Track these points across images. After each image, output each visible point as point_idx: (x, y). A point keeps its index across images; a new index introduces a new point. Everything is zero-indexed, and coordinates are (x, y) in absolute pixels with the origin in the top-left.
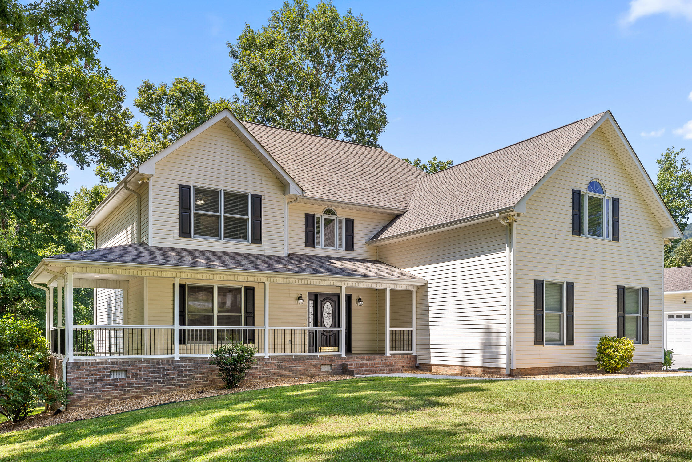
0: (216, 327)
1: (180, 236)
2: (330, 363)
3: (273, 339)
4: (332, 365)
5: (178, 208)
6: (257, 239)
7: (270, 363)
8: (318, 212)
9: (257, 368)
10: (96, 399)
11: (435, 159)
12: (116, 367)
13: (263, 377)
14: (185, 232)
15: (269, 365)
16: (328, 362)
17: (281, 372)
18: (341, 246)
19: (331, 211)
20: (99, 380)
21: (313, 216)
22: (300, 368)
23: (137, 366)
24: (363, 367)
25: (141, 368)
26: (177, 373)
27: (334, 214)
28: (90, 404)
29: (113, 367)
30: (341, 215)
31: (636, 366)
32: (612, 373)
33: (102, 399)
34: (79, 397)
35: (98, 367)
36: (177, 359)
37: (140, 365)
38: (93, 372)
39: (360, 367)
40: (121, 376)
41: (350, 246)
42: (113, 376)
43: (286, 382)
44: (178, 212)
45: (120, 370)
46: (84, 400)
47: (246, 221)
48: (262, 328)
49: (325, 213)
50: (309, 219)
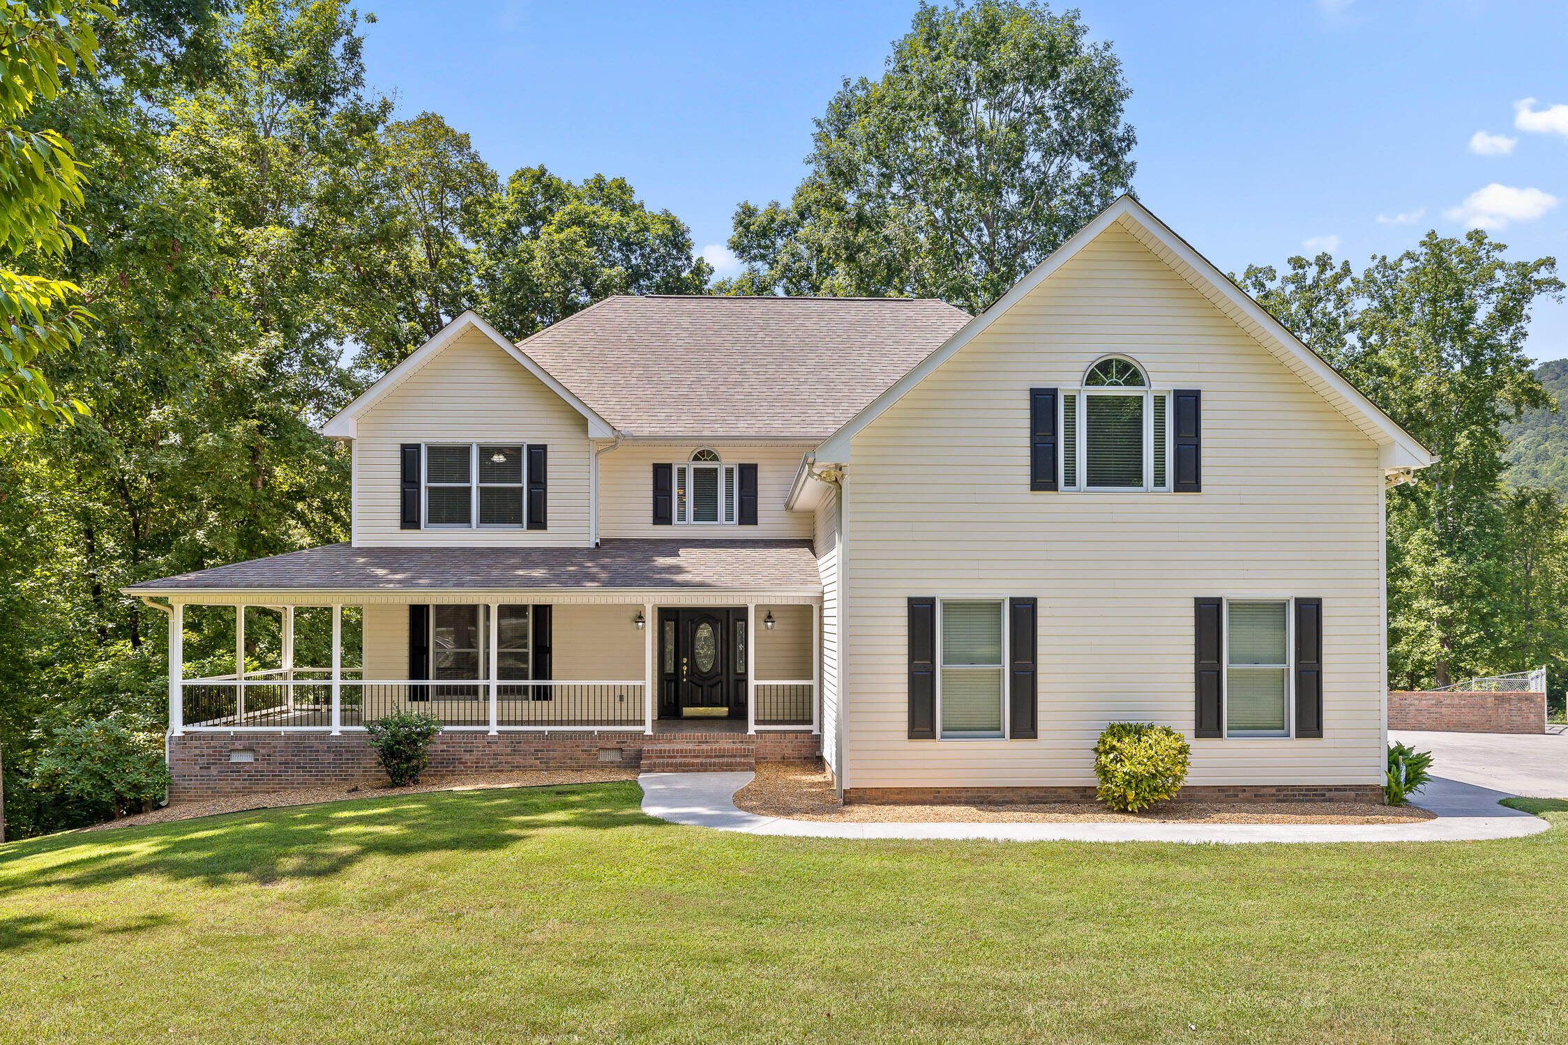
1: (402, 528)
2: (618, 746)
4: (621, 750)
5: (399, 482)
6: (538, 521)
7: (496, 743)
8: (680, 459)
9: (472, 751)
10: (210, 792)
12: (238, 745)
13: (484, 767)
14: (409, 520)
15: (494, 747)
16: (613, 744)
17: (518, 760)
18: (729, 517)
19: (709, 453)
20: (213, 764)
21: (670, 467)
22: (555, 754)
23: (269, 744)
24: (675, 757)
25: (276, 747)
26: (332, 756)
27: (715, 458)
28: (199, 798)
29: (233, 744)
30: (729, 459)
33: (218, 792)
34: (185, 788)
35: (213, 743)
36: (336, 733)
37: (274, 743)
38: (205, 751)
39: (669, 757)
40: (247, 758)
41: (748, 515)
42: (235, 758)
44: (398, 489)
45: (246, 750)
46: (192, 792)
47: (521, 489)
48: (485, 682)
49: (696, 458)
50: (662, 473)
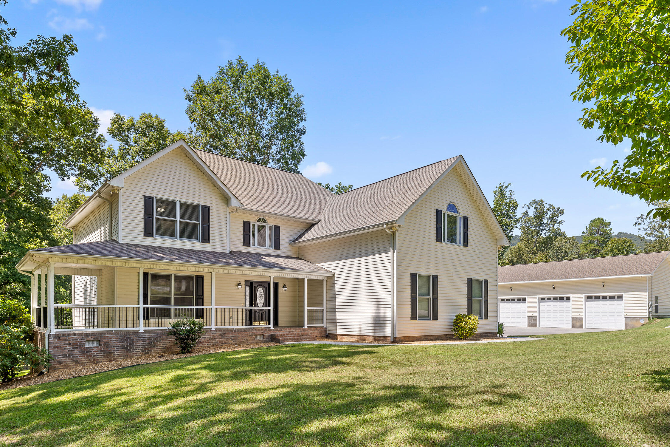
0: (173, 307)
1: (144, 236)
2: (262, 334)
3: (218, 316)
4: (263, 335)
5: (143, 213)
6: (206, 239)
7: (215, 333)
8: (253, 220)
9: (205, 337)
10: (74, 363)
11: (340, 184)
12: (90, 338)
13: (210, 344)
14: (148, 232)
15: (215, 335)
16: (260, 333)
17: (224, 340)
18: (270, 246)
19: (263, 219)
20: (76, 348)
21: (249, 223)
22: (239, 338)
23: (108, 337)
24: (287, 337)
25: (111, 338)
26: (141, 342)
27: (265, 222)
28: (68, 367)
29: (88, 337)
30: (271, 222)
31: (479, 334)
32: (463, 340)
33: (79, 363)
34: (59, 362)
35: (76, 337)
36: (141, 331)
37: (111, 336)
38: (71, 342)
39: (285, 337)
40: (95, 344)
41: (277, 246)
42: (88, 345)
43: (228, 348)
44: (142, 217)
45: (94, 340)
46: (64, 364)
47: (197, 225)
48: (210, 307)
49: (258, 221)
50: (247, 225)
